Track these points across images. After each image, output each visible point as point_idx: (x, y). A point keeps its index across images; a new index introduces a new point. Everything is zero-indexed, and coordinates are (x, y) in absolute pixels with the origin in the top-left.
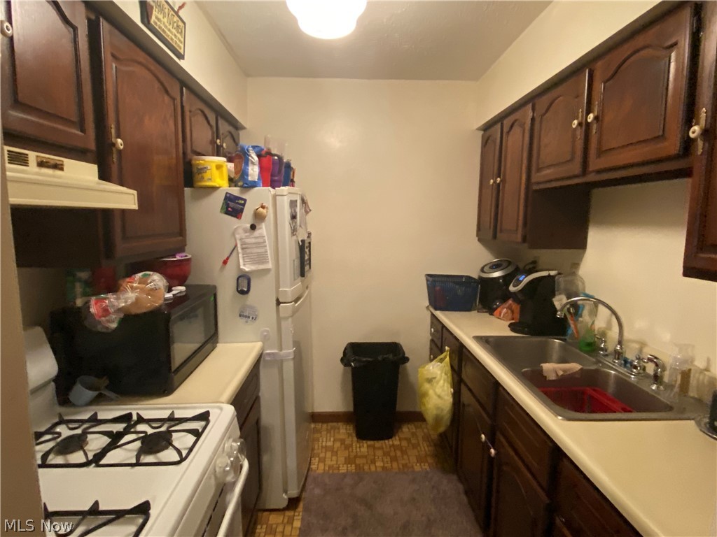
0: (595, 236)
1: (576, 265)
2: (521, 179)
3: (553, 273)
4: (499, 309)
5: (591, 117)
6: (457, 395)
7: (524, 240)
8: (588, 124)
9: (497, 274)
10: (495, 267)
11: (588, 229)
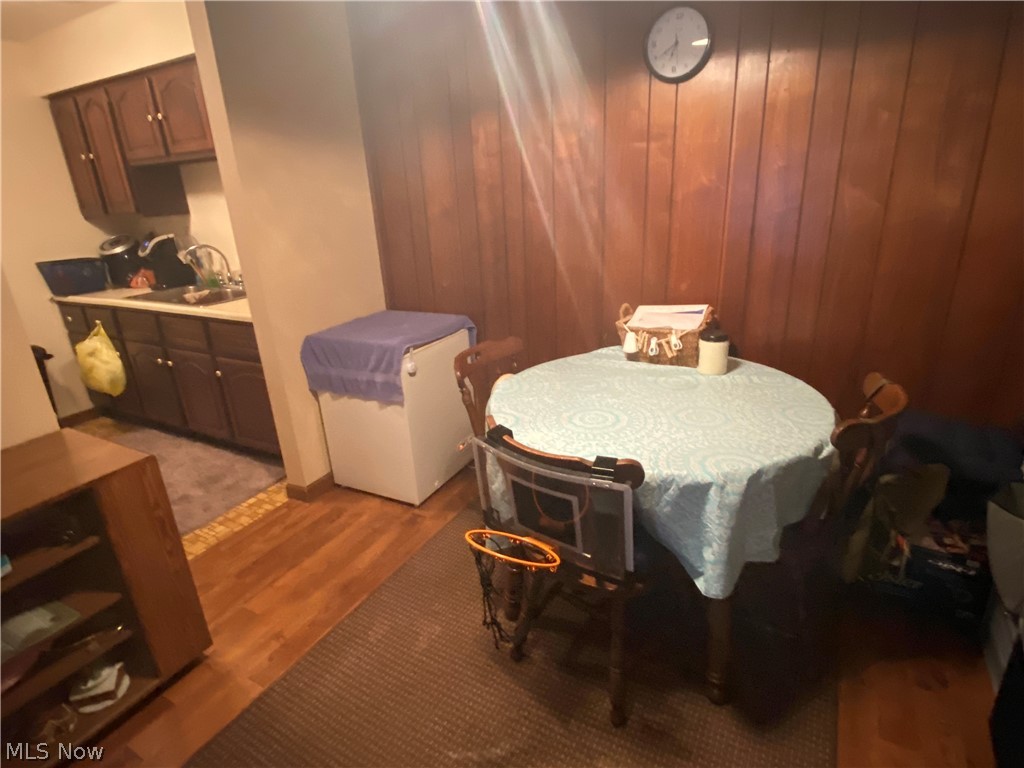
0: (193, 202)
1: (187, 229)
2: (116, 158)
3: (171, 236)
4: (134, 280)
5: (160, 116)
6: (125, 357)
7: (138, 210)
8: (160, 121)
9: (119, 250)
10: (115, 243)
11: (185, 199)
